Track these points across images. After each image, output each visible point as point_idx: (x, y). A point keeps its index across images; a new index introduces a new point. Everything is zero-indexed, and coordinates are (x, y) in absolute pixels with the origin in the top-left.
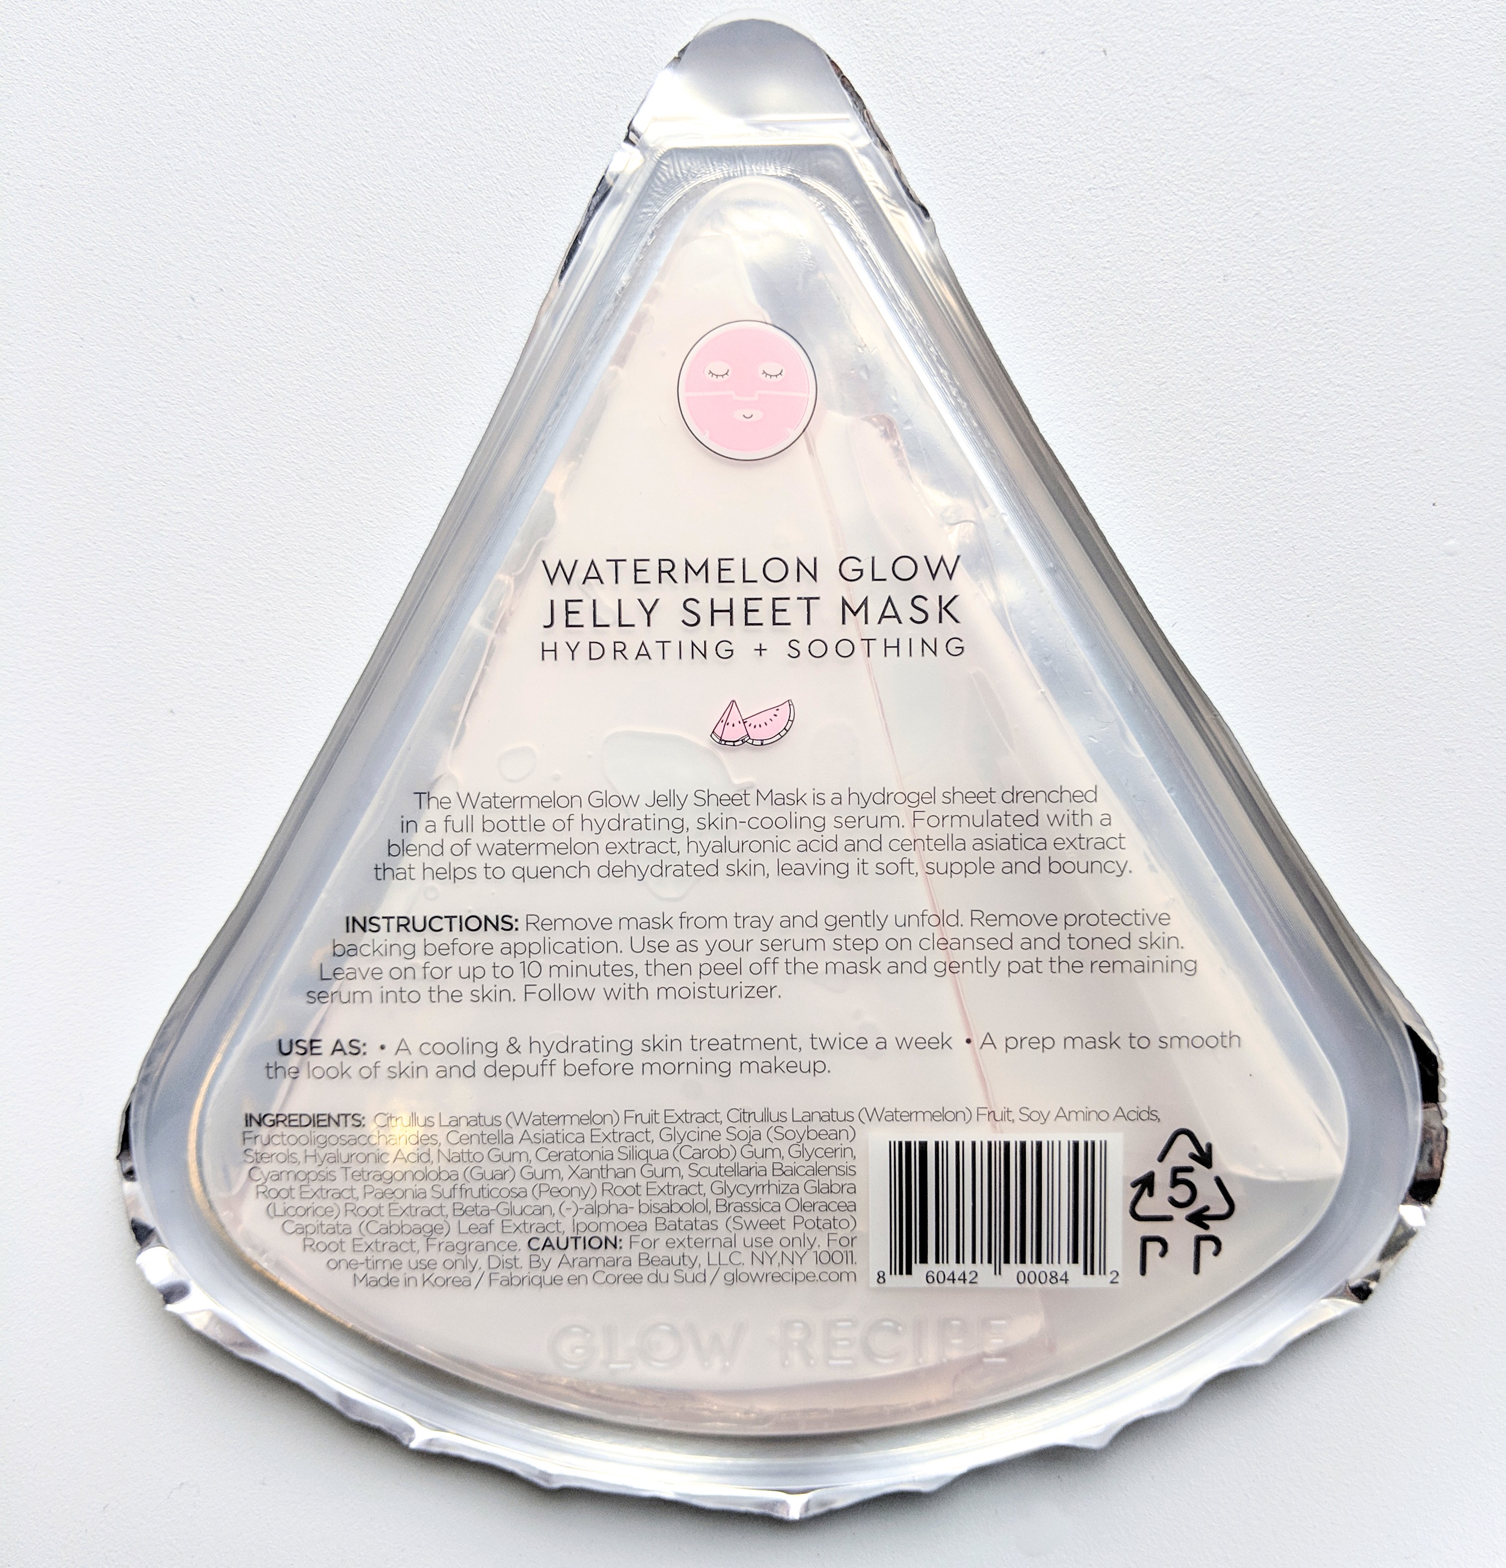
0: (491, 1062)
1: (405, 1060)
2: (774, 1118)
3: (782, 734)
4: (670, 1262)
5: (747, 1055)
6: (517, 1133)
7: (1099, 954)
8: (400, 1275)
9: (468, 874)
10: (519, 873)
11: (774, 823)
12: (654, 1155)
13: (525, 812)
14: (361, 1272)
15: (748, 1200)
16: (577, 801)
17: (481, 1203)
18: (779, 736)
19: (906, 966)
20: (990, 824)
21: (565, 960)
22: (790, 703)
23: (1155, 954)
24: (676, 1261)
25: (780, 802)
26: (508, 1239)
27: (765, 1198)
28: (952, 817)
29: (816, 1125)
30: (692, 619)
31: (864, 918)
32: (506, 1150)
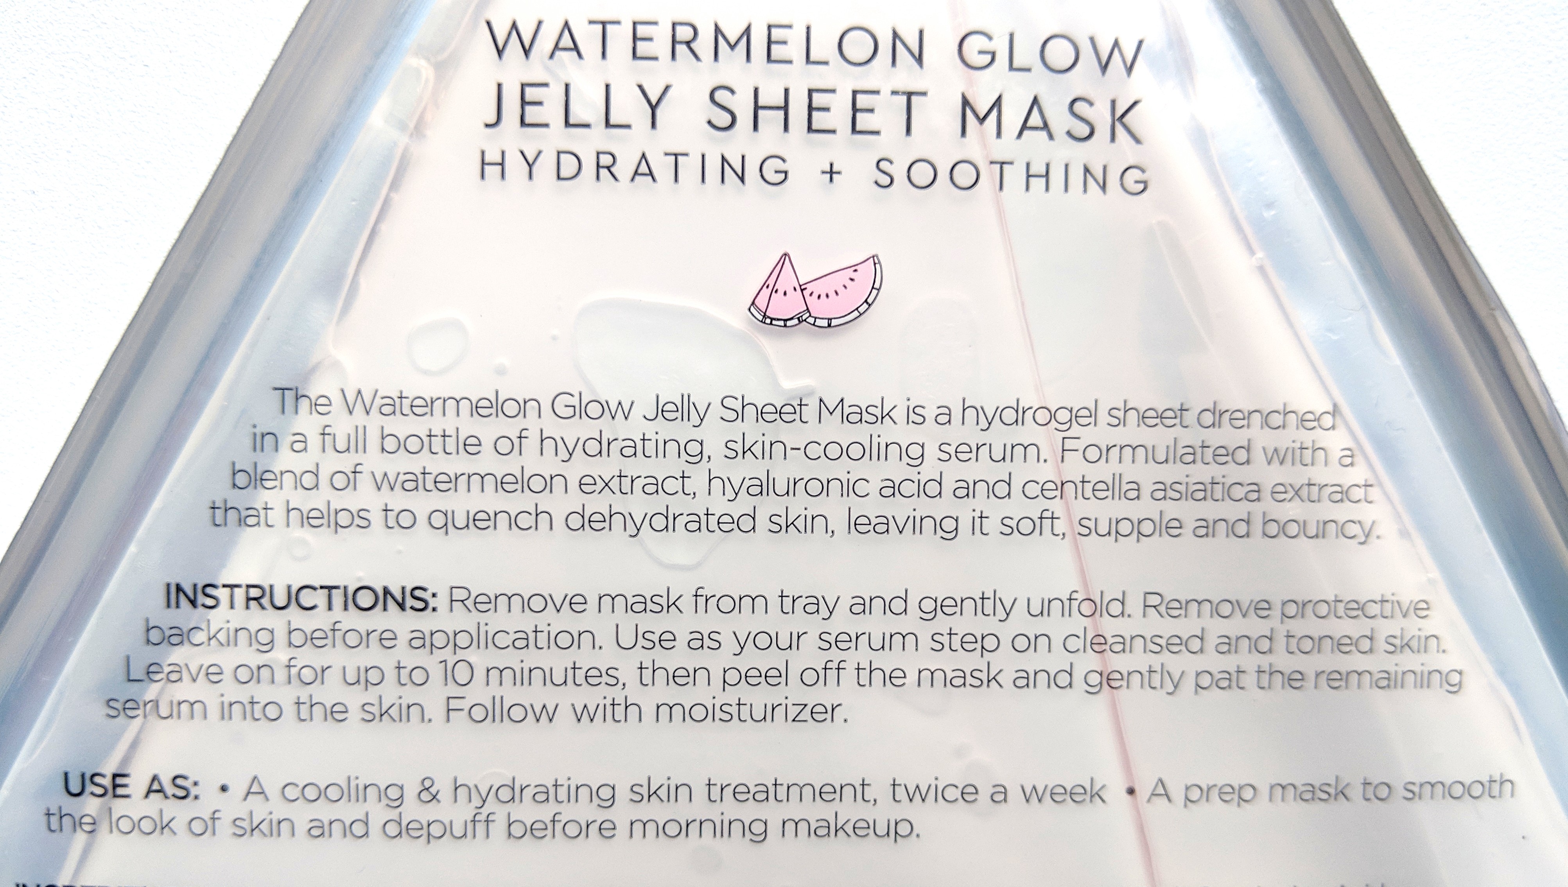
0: (393, 814)
1: (259, 809)
3: (861, 310)
5: (794, 810)
7: (1329, 661)
9: (357, 521)
10: (438, 520)
11: (845, 451)
13: (449, 424)
16: (533, 407)
18: (856, 314)
19: (1042, 678)
20: (1178, 459)
21: (511, 658)
22: (875, 259)
23: (1408, 661)
25: (855, 418)
28: (1121, 448)
30: (724, 119)
31: (979, 602)
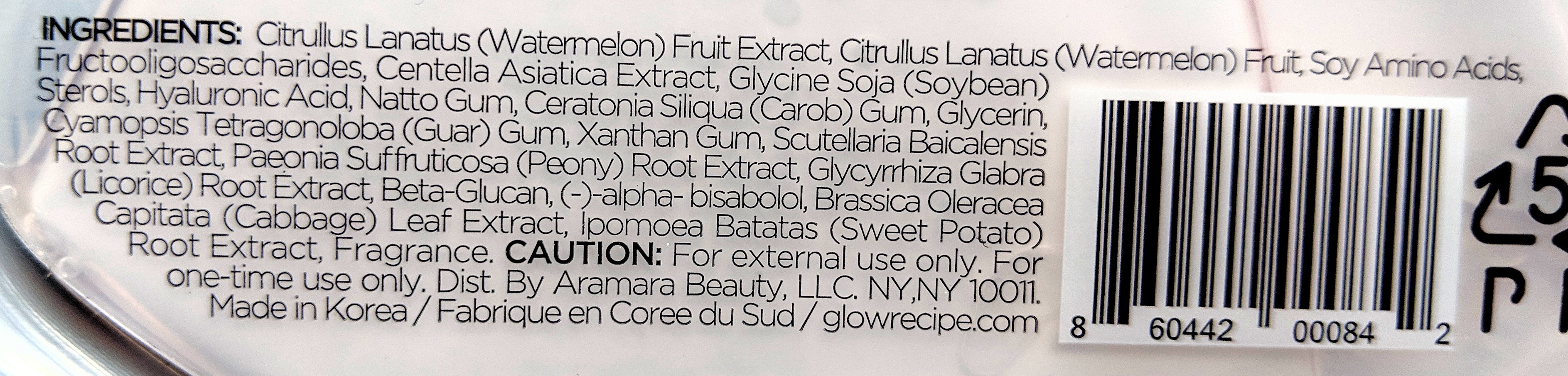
2: (918, 56)
4: (737, 289)
6: (496, 63)
8: (288, 298)
12: (719, 111)
14: (223, 291)
15: (868, 191)
17: (430, 177)
24: (747, 289)
26: (473, 240)
27: (897, 188)
29: (985, 70)
32: (476, 91)
